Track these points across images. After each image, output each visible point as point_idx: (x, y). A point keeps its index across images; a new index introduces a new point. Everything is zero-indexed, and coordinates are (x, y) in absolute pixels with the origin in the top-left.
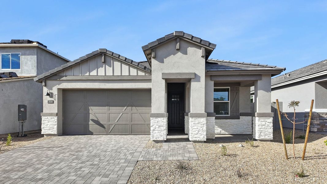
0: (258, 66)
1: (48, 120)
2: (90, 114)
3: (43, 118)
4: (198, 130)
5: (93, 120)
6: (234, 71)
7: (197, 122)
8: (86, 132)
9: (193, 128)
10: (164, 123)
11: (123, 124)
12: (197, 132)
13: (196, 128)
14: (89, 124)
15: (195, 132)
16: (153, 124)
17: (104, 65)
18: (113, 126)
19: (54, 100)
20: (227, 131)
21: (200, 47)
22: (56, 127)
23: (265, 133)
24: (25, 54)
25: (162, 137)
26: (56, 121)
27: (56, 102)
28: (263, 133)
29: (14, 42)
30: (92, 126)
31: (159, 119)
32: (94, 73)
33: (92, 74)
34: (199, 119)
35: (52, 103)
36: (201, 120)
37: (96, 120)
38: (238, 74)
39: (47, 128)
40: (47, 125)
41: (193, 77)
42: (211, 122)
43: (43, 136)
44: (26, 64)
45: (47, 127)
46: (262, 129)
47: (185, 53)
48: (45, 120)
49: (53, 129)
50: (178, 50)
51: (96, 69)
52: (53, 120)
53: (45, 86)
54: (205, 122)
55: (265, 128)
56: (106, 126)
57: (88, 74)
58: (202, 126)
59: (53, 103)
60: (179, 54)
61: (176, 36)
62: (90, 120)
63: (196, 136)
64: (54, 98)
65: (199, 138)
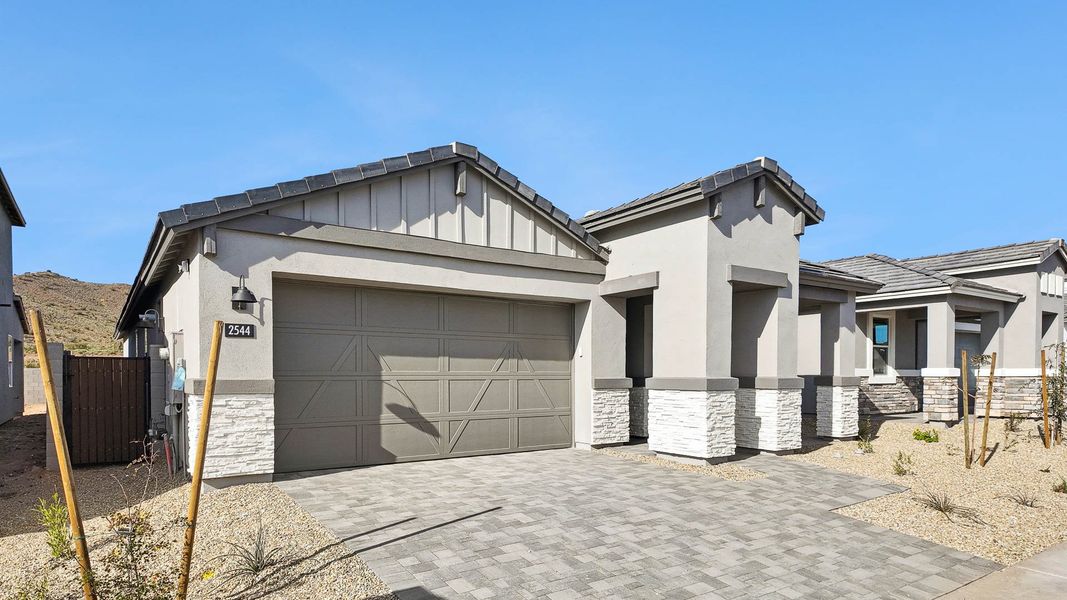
1: (230, 412)
2: (385, 385)
5: (393, 408)
11: (485, 417)
12: (788, 426)
14: (382, 422)
17: (459, 207)
18: (462, 424)
19: (256, 323)
21: (790, 210)
22: (269, 441)
26: (270, 414)
27: (267, 331)
30: (393, 432)
32: (424, 228)
33: (416, 230)
35: (246, 336)
37: (407, 404)
39: (227, 451)
40: (226, 436)
45: (224, 446)
49: (257, 450)
51: (433, 216)
52: (256, 410)
53: (215, 254)
56: (439, 427)
57: (401, 229)
59: (252, 335)
62: (385, 409)
64: (256, 312)
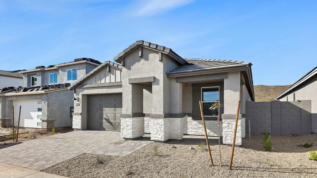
0: (229, 63)
2: (104, 114)
3: (74, 116)
4: (157, 130)
5: (105, 119)
6: (192, 72)
7: (156, 123)
8: (101, 128)
9: (153, 128)
10: (131, 123)
12: (156, 132)
13: (155, 128)
14: (103, 122)
15: (154, 132)
16: (123, 123)
17: (109, 75)
20: (216, 133)
21: (157, 53)
22: (80, 123)
23: (232, 137)
24: (79, 69)
25: (129, 135)
26: (80, 119)
27: (81, 104)
28: (229, 137)
29: (76, 60)
30: (105, 124)
31: (127, 119)
33: (102, 82)
34: (158, 120)
36: (160, 121)
37: (107, 118)
38: (199, 74)
39: (76, 124)
40: (76, 122)
41: (152, 80)
42: (176, 123)
43: (73, 130)
44: (80, 76)
46: (227, 133)
47: (147, 59)
48: (75, 118)
49: (79, 125)
50: (140, 57)
51: (105, 78)
52: (79, 118)
53: (75, 92)
54: (163, 123)
55: (231, 131)
56: (113, 124)
57: (99, 82)
58: (161, 126)
59: (79, 105)
60: (143, 60)
61: (138, 45)
62: (104, 119)
63: (155, 136)
64: (80, 102)
65: (158, 138)
